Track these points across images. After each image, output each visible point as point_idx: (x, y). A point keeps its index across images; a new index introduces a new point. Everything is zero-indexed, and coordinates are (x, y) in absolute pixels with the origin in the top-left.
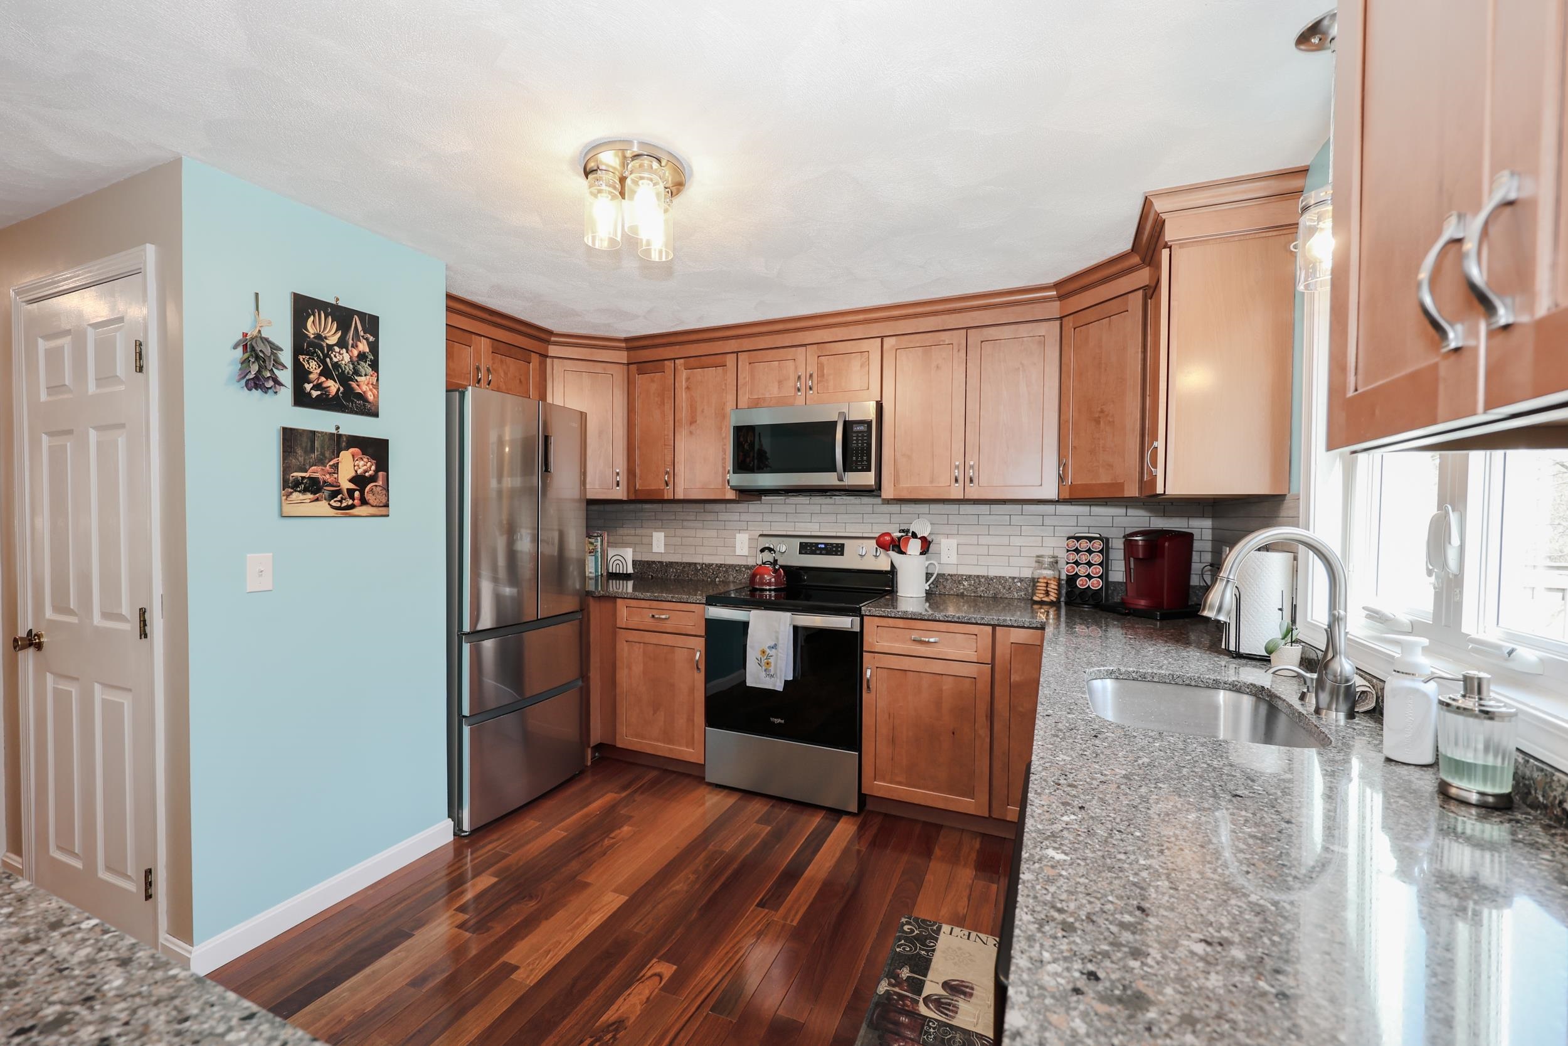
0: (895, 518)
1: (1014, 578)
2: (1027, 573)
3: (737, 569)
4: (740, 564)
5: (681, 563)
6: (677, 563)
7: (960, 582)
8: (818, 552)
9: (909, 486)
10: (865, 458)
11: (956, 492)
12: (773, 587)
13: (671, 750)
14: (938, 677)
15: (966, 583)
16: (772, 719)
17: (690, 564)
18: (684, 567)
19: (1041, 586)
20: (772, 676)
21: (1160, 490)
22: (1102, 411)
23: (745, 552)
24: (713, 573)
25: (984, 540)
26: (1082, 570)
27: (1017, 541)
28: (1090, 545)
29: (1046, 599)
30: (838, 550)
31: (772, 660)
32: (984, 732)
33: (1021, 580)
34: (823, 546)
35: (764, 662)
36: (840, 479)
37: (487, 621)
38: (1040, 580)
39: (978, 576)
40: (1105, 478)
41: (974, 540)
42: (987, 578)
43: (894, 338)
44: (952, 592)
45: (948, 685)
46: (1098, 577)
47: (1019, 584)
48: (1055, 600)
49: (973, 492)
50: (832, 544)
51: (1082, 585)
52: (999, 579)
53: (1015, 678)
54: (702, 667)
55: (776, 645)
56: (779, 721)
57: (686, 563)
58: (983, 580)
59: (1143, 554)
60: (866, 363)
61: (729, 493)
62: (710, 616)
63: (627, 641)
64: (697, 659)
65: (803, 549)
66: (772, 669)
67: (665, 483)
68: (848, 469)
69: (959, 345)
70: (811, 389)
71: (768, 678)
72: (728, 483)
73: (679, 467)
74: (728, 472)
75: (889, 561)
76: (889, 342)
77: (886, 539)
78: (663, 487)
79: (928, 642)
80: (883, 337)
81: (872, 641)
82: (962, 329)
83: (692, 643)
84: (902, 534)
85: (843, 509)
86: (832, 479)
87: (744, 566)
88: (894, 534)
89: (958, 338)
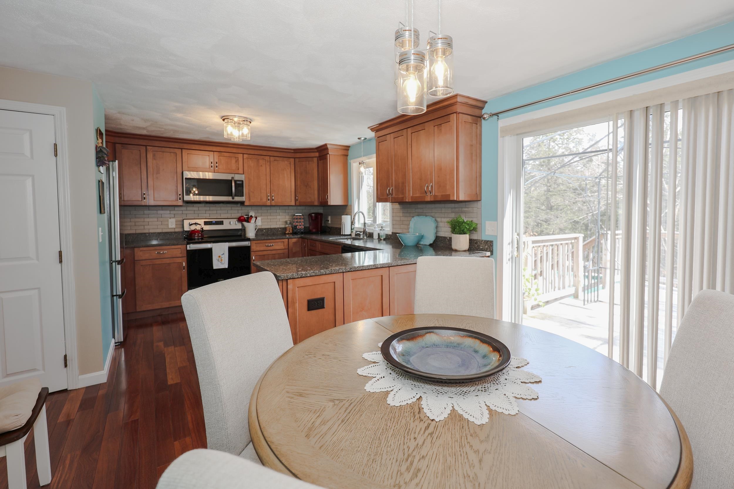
0: (240, 211)
1: (278, 228)
2: (283, 226)
3: (170, 233)
7: (263, 231)
8: (213, 224)
9: (255, 201)
10: (241, 192)
11: (268, 203)
12: (200, 238)
13: (170, 304)
14: (274, 255)
15: (264, 231)
19: (288, 229)
20: (223, 264)
21: (329, 204)
22: (308, 184)
23: (174, 226)
25: (269, 217)
26: (298, 224)
27: (278, 217)
28: (300, 217)
29: (289, 233)
30: (221, 223)
31: (223, 259)
33: (280, 228)
34: (214, 222)
35: (220, 260)
36: (233, 198)
37: (119, 258)
39: (268, 228)
40: (309, 200)
41: (266, 217)
42: (270, 228)
43: (247, 155)
44: (260, 233)
46: (302, 225)
48: (291, 232)
49: (273, 203)
50: (219, 221)
51: (298, 228)
52: (274, 228)
53: (294, 251)
54: (186, 268)
55: (224, 254)
59: (313, 218)
60: (237, 161)
61: (180, 203)
62: (188, 248)
63: (141, 265)
64: (184, 266)
65: (206, 223)
66: (223, 262)
67: (143, 198)
68: (235, 196)
69: (268, 160)
70: (217, 167)
71: (222, 265)
72: (180, 199)
73: (151, 192)
74: (180, 195)
75: (243, 225)
76: (245, 156)
77: (242, 218)
78: (141, 200)
79: (270, 246)
80: (243, 154)
81: (254, 248)
82: (268, 156)
83: (179, 260)
84: (247, 216)
85: (219, 209)
86: (229, 199)
87: (174, 232)
88: (245, 216)
89: (267, 158)
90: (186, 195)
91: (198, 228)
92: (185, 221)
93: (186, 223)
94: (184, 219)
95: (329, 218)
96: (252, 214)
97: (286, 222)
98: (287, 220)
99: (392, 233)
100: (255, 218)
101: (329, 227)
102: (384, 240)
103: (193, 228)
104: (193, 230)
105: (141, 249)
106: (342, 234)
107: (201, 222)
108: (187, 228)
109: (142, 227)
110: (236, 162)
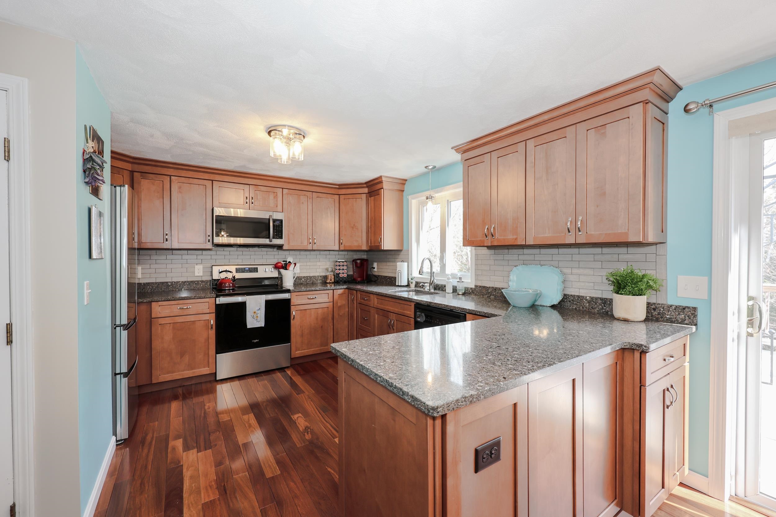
0: (276, 257)
1: (318, 276)
2: (324, 274)
3: (196, 283)
4: (198, 280)
5: (156, 283)
6: (153, 283)
7: (301, 279)
8: (246, 271)
9: (295, 244)
10: (280, 234)
11: (310, 247)
12: (231, 288)
13: (194, 372)
14: (317, 309)
15: (303, 279)
16: (253, 341)
17: (163, 283)
18: (158, 285)
19: (330, 278)
20: (259, 321)
21: (382, 249)
22: (354, 225)
23: (201, 274)
24: (180, 286)
25: (308, 264)
26: (341, 271)
27: (318, 264)
28: (343, 264)
29: (331, 282)
30: (256, 270)
31: (258, 315)
32: (331, 324)
33: (321, 276)
34: (248, 269)
35: (255, 316)
36: (271, 241)
38: (329, 276)
39: (307, 277)
40: (356, 244)
41: (305, 264)
42: (310, 277)
43: (287, 190)
44: (298, 283)
45: (320, 311)
46: (346, 273)
47: (320, 278)
48: (333, 281)
49: (315, 247)
50: (251, 268)
51: (341, 276)
52: (314, 277)
53: (339, 304)
54: (214, 327)
55: (260, 309)
56: (256, 341)
57: (160, 282)
58: (309, 278)
59: (359, 265)
60: (276, 197)
61: (209, 245)
62: (217, 303)
63: (160, 324)
64: (212, 324)
65: (238, 271)
66: (259, 319)
67: (165, 240)
68: (273, 238)
69: (310, 197)
70: (252, 203)
71: (257, 323)
72: (209, 241)
73: (174, 232)
74: (209, 236)
75: (280, 273)
76: (285, 191)
77: (279, 264)
78: (163, 242)
79: (313, 298)
80: (283, 188)
81: (294, 301)
82: (311, 191)
83: (207, 317)
84: (285, 262)
85: (253, 253)
86: (266, 241)
87: (201, 281)
88: (282, 263)
89: (309, 194)
90: (216, 237)
91: (230, 276)
92: (213, 267)
93: (216, 270)
94: (213, 265)
95: (375, 265)
96: (289, 259)
97: (327, 270)
98: (328, 267)
99: (476, 286)
100: (294, 265)
101: (375, 276)
102: (464, 294)
103: (223, 276)
104: (223, 279)
105: (160, 303)
106: (397, 284)
107: (233, 269)
108: (216, 276)
109: (164, 275)
110: (274, 197)
